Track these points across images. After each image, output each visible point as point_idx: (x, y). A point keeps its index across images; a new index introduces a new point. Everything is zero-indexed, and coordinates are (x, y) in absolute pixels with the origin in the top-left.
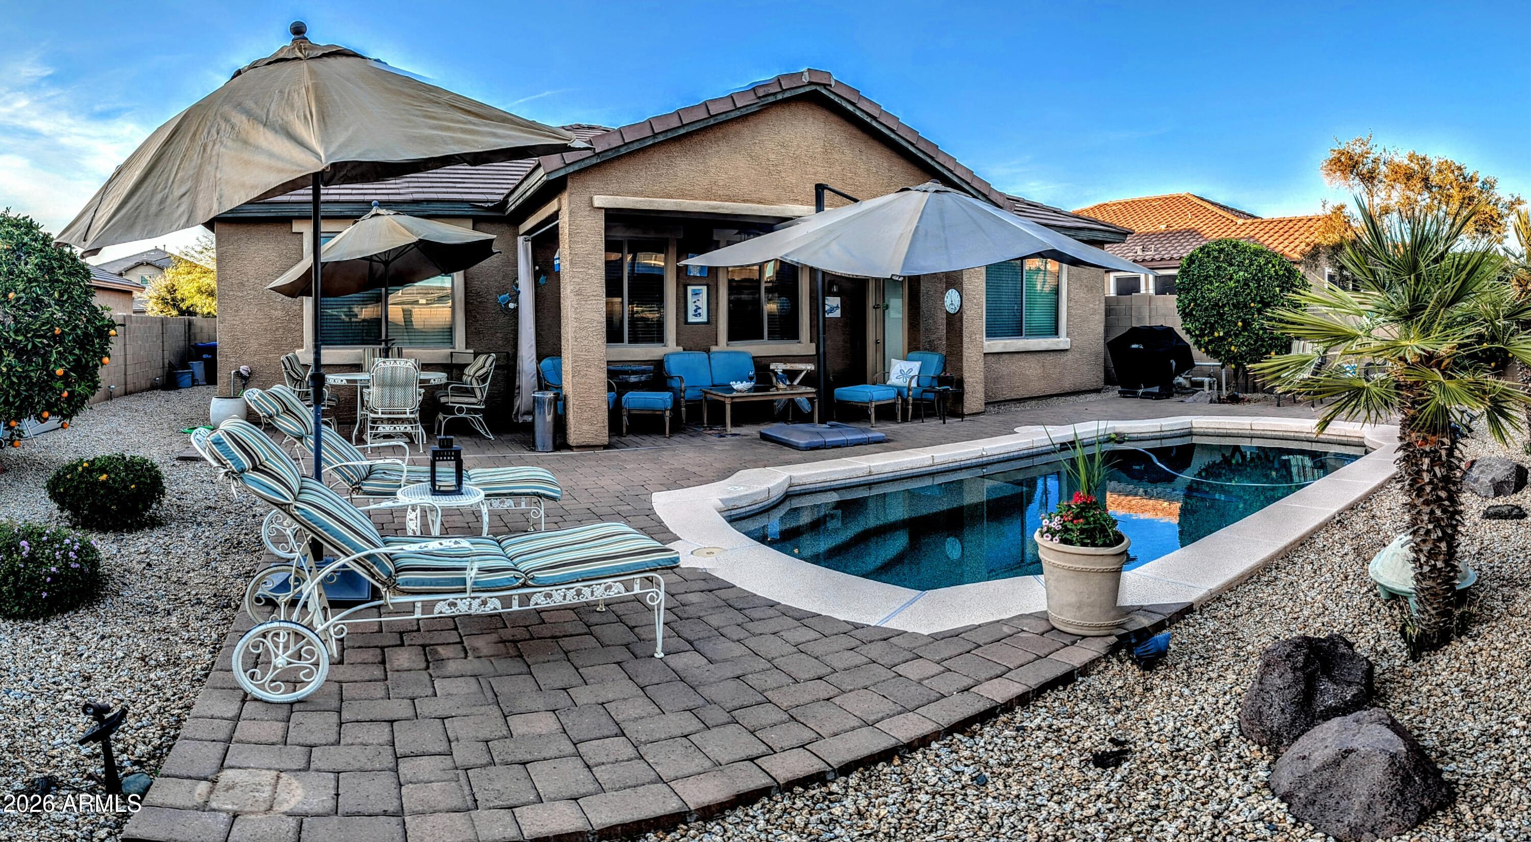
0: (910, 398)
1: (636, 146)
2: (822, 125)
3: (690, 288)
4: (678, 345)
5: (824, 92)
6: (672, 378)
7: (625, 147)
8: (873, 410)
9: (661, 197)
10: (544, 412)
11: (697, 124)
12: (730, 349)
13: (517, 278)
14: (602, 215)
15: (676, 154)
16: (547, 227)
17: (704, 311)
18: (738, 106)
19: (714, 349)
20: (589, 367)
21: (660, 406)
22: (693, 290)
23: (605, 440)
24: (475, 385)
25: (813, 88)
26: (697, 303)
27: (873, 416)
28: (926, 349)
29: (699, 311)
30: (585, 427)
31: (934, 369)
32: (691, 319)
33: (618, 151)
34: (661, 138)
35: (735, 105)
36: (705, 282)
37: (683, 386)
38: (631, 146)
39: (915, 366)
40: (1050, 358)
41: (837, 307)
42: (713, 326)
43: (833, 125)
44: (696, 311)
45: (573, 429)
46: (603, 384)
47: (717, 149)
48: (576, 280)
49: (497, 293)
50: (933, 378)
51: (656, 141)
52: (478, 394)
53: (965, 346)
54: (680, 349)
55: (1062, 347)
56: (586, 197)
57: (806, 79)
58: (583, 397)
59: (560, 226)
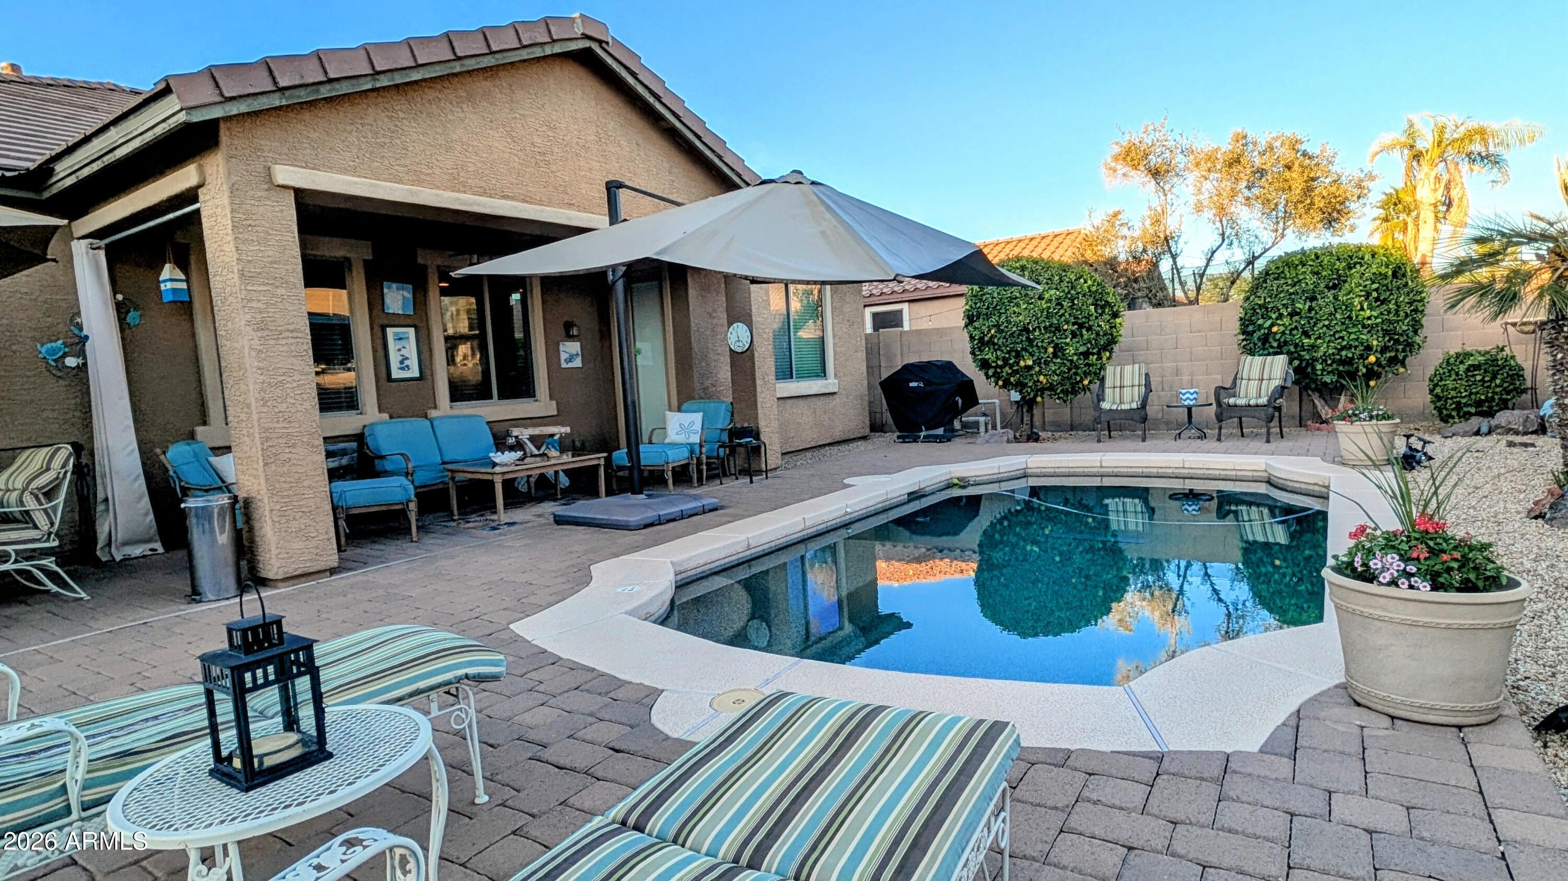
0: (704, 456)
1: (344, 88)
2: (593, 103)
3: (390, 331)
4: (381, 410)
5: (599, 51)
6: (382, 457)
7: (328, 87)
8: (670, 473)
9: (385, 180)
10: (212, 530)
11: (437, 68)
12: (456, 412)
13: (78, 314)
14: (290, 198)
15: (401, 115)
16: (171, 216)
17: (414, 363)
18: (494, 48)
19: (433, 413)
20: (294, 446)
21: (399, 496)
22: (396, 334)
23: (333, 559)
24: (31, 504)
25: (586, 44)
26: (403, 352)
27: (670, 481)
28: (702, 398)
29: (406, 362)
30: (298, 545)
31: (723, 422)
32: (396, 374)
33: (318, 91)
34: (384, 81)
35: (489, 46)
36: (409, 321)
37: (410, 466)
38: (336, 85)
39: (696, 419)
40: (819, 402)
41: (577, 354)
42: (429, 383)
43: (605, 105)
44: (402, 362)
45: (274, 552)
46: (319, 471)
47: (462, 115)
48: (254, 304)
49: (34, 339)
50: (722, 430)
51: (378, 85)
52: (40, 519)
53: (759, 389)
54: (386, 416)
55: (831, 390)
56: (260, 167)
57: (579, 30)
58: (288, 496)
59: (204, 214)
